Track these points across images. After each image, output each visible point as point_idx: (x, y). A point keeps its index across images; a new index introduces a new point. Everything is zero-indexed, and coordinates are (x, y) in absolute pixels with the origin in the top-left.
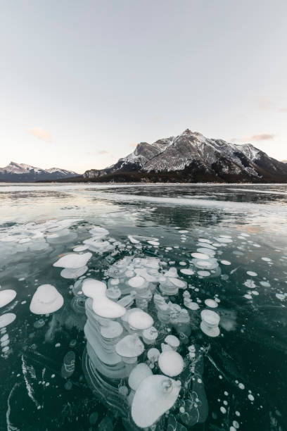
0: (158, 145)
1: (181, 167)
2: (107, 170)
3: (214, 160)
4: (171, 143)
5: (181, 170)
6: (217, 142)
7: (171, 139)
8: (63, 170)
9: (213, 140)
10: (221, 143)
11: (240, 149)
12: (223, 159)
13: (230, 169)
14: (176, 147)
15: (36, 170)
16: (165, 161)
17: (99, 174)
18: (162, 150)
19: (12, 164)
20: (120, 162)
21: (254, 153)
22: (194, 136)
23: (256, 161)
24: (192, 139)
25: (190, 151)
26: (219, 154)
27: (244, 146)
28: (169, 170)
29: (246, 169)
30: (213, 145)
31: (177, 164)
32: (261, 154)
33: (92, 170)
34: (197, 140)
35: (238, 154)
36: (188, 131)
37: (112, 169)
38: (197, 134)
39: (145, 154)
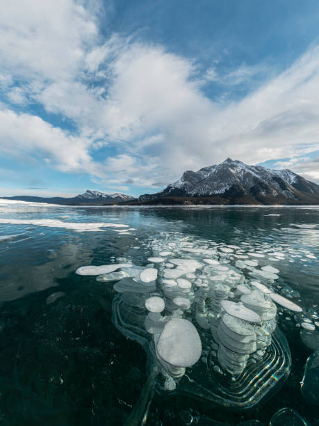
0: (202, 173)
1: (222, 191)
2: (158, 195)
3: (252, 185)
4: (214, 170)
6: (256, 168)
7: (214, 167)
8: (123, 195)
9: (253, 166)
10: (260, 169)
11: (278, 173)
13: (267, 193)
15: (103, 196)
16: (207, 186)
17: (151, 198)
18: (205, 176)
19: (88, 191)
20: (169, 188)
21: (292, 178)
22: (235, 164)
23: (294, 185)
24: (233, 167)
25: (230, 177)
26: (257, 179)
27: (283, 171)
30: (253, 171)
33: (146, 195)
35: (277, 179)
36: (229, 160)
37: (162, 193)
38: (238, 162)
39: (190, 180)
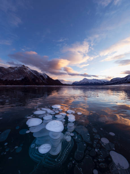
5: (20, 80)
12: (36, 77)
14: (18, 71)
28: (14, 80)
29: (44, 81)
31: (18, 78)
32: (48, 77)
34: (27, 69)
